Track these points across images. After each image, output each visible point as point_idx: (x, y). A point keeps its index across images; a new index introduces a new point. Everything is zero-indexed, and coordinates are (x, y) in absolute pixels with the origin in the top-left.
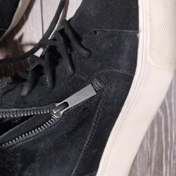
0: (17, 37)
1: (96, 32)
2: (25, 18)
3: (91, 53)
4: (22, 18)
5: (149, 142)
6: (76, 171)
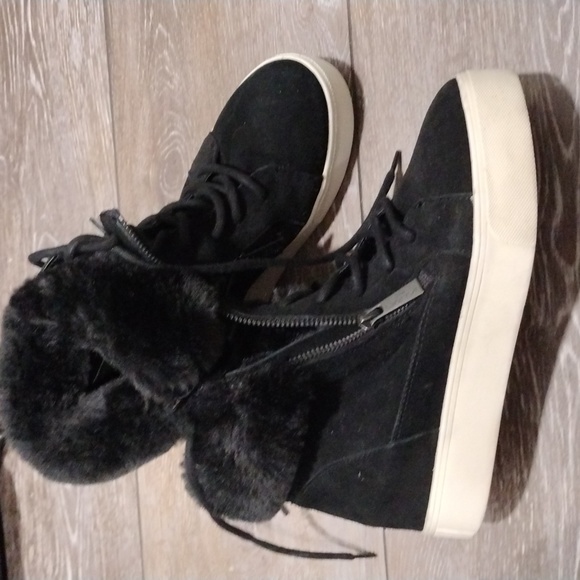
0: (322, 242)
1: (420, 204)
2: (334, 207)
3: (415, 235)
4: (331, 208)
5: (558, 416)
6: (400, 421)
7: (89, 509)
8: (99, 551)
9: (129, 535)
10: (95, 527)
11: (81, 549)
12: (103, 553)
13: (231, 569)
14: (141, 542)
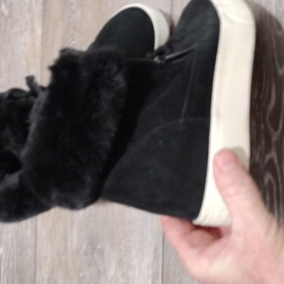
7: (10, 236)
8: (13, 258)
9: (30, 252)
10: (13, 245)
11: (4, 256)
12: (15, 260)
13: (81, 274)
14: (35, 256)
